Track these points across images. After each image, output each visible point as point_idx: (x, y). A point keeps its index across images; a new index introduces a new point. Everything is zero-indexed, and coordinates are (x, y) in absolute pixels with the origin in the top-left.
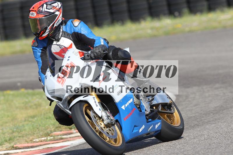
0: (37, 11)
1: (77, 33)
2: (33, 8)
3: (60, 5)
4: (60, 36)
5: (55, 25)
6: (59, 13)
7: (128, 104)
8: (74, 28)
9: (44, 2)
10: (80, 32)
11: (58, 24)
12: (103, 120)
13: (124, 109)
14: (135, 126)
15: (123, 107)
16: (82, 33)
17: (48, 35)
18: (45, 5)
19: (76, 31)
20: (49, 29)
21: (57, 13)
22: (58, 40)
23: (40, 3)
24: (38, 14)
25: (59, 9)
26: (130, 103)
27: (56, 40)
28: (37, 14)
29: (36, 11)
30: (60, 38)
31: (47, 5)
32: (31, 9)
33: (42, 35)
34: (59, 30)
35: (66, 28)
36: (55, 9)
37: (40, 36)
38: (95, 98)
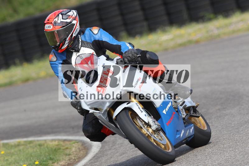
0: (53, 23)
1: (98, 41)
2: (48, 20)
3: (75, 14)
4: (80, 46)
5: (74, 35)
6: (76, 21)
7: (168, 108)
8: (94, 35)
9: (58, 12)
10: (101, 40)
11: (76, 33)
12: (150, 126)
13: (165, 113)
14: (177, 131)
15: (164, 112)
16: (104, 40)
17: (68, 46)
18: (60, 15)
19: (97, 39)
20: (68, 40)
21: (74, 22)
22: (78, 51)
23: (55, 14)
24: (55, 26)
25: (75, 17)
26: (169, 106)
27: (76, 51)
28: (53, 26)
29: (51, 23)
30: (80, 48)
31: (62, 14)
32: (45, 22)
33: (61, 48)
34: (78, 40)
35: (85, 37)
36: (71, 19)
37: (60, 49)
38: (138, 105)
